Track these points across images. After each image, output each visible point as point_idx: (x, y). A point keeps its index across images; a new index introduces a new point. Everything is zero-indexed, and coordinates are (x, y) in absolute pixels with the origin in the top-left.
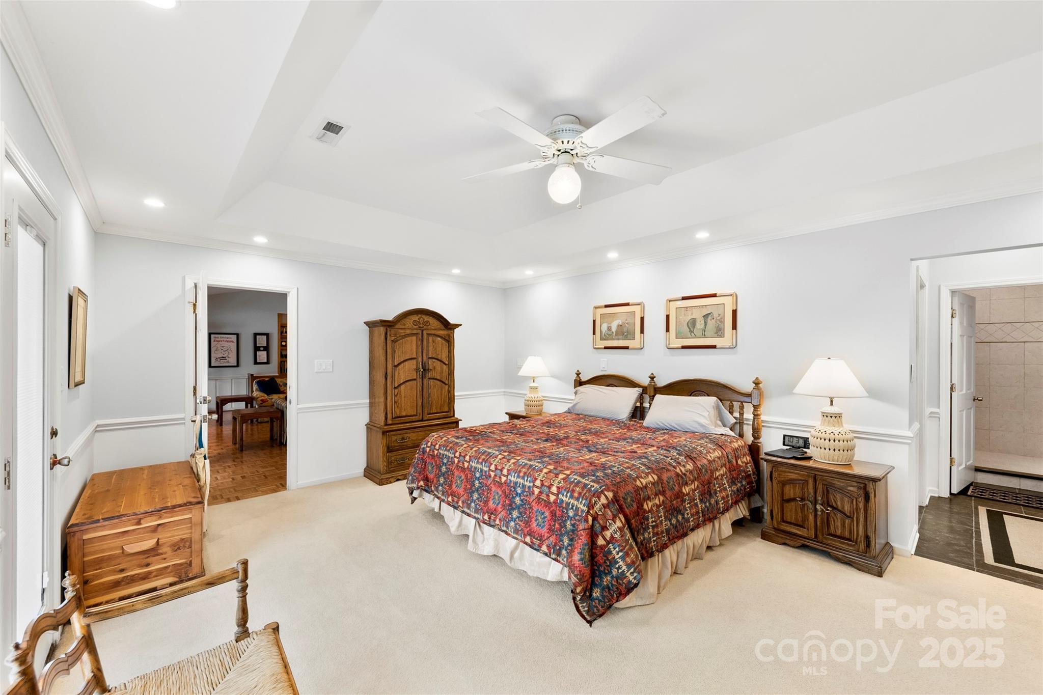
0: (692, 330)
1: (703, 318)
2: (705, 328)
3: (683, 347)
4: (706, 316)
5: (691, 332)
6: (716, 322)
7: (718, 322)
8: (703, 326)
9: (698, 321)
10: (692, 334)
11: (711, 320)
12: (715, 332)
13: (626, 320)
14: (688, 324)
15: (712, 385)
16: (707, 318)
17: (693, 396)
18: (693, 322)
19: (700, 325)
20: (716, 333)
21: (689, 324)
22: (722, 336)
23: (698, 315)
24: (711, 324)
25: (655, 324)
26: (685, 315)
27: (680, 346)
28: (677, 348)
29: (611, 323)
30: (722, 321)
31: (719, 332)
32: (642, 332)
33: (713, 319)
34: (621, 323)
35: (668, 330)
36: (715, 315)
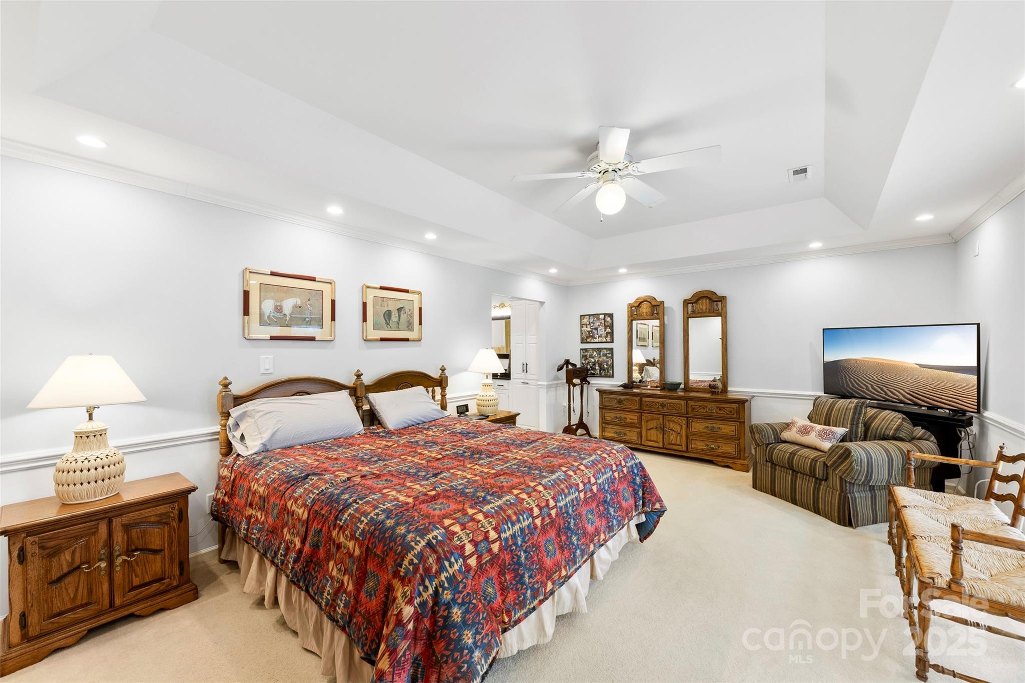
0: (388, 322)
1: (397, 311)
2: (399, 321)
3: (382, 340)
4: (399, 310)
5: (388, 324)
6: (407, 316)
7: (409, 317)
8: (397, 319)
9: (393, 314)
10: (389, 326)
11: (403, 314)
12: (407, 325)
13: (309, 300)
14: (384, 314)
15: (416, 375)
16: (401, 312)
17: (400, 389)
18: (388, 314)
19: (394, 317)
20: (407, 327)
21: (386, 317)
22: (412, 330)
23: (393, 307)
24: (404, 317)
25: (349, 311)
26: (381, 305)
27: (379, 337)
28: (376, 340)
29: (281, 301)
30: (412, 316)
31: (410, 327)
32: (333, 318)
33: (405, 313)
34: (299, 303)
35: (365, 319)
36: (407, 310)
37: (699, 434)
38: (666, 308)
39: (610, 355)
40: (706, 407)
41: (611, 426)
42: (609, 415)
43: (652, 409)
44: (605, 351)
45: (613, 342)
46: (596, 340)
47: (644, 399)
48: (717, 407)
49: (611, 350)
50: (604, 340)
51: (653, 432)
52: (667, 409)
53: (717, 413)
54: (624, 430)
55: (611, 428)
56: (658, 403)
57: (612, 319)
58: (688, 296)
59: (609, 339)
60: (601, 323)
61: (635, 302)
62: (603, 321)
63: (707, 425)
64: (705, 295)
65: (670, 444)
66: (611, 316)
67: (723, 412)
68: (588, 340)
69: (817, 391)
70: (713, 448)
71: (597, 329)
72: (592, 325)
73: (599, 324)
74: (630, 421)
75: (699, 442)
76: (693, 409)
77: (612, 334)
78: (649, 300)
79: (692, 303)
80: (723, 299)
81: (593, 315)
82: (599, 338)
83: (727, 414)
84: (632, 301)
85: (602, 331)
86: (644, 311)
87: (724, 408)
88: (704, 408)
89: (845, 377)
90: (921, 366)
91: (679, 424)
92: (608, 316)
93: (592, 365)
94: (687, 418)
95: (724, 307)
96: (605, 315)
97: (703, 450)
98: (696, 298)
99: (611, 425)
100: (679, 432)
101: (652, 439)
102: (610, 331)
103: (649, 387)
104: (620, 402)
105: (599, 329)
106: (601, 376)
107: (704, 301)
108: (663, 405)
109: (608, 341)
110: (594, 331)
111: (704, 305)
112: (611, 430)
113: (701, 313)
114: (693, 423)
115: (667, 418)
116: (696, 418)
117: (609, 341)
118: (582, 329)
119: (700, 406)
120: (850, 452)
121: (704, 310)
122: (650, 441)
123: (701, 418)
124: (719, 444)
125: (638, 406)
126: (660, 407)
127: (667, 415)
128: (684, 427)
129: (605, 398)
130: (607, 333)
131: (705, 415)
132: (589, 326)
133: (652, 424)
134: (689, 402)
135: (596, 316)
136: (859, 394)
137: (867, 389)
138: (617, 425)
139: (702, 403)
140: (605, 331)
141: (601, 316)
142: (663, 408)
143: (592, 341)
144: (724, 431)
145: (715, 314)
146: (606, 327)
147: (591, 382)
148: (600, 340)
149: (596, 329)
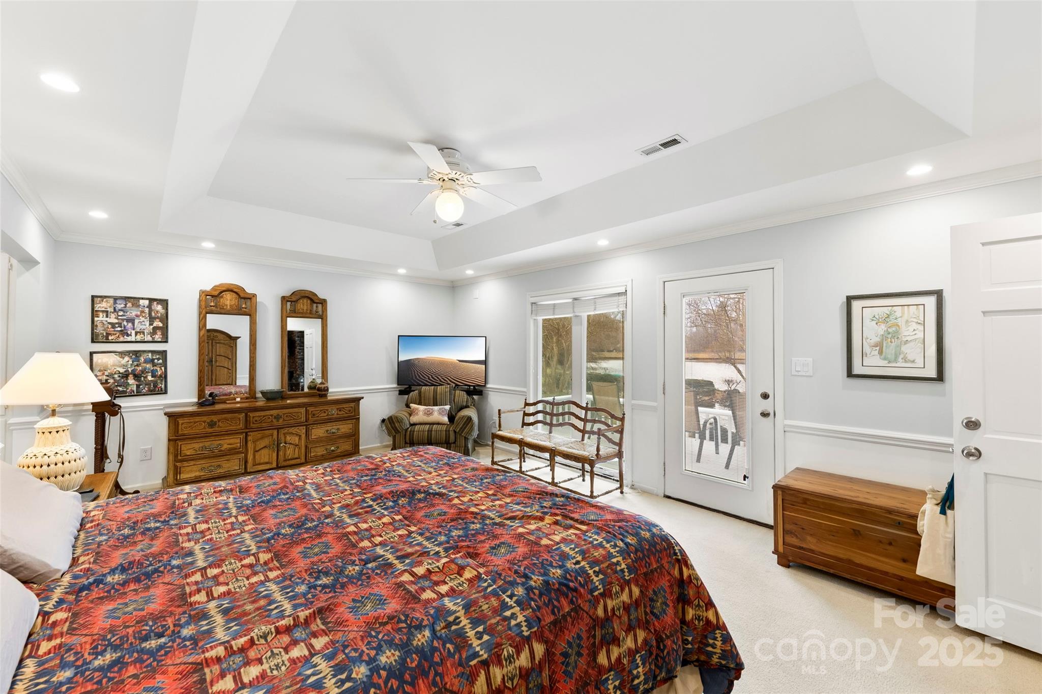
37: (319, 440)
38: (259, 302)
39: (161, 361)
40: (327, 410)
41: (192, 463)
42: (189, 446)
43: (264, 424)
44: (150, 355)
45: (166, 342)
46: (133, 338)
47: (251, 415)
48: (337, 409)
49: (164, 354)
50: (149, 338)
51: (265, 452)
52: (284, 420)
53: (337, 414)
54: (215, 462)
55: (194, 465)
56: (272, 415)
57: (166, 308)
58: (287, 293)
59: (158, 337)
60: (142, 312)
61: (214, 289)
62: (147, 310)
63: (326, 428)
64: (307, 295)
65: (285, 460)
66: (164, 303)
67: (342, 412)
68: (110, 338)
69: (392, 384)
70: (333, 451)
71: (134, 320)
72: (121, 313)
73: (139, 313)
74: (230, 446)
75: (319, 448)
76: (314, 415)
77: (165, 330)
78: (235, 290)
79: (291, 302)
80: (323, 302)
81: (126, 299)
82: (136, 335)
83: (346, 413)
84: (208, 288)
85: (143, 324)
86: (228, 303)
87: (343, 408)
88: (325, 412)
89: (414, 371)
90: (460, 361)
91: (297, 435)
92: (157, 304)
93: (118, 379)
94: (306, 425)
95: (325, 309)
96: (151, 300)
97: (323, 455)
98: (297, 297)
99: (193, 460)
100: (297, 443)
101: (262, 461)
102: (161, 325)
103: (238, 400)
104: (212, 424)
105: (136, 321)
106: (139, 394)
107: (305, 301)
108: (278, 417)
109: (156, 340)
110: (125, 323)
111: (303, 305)
112: (195, 468)
113: (302, 313)
114: (313, 430)
115: (282, 431)
116: (315, 424)
117: (160, 340)
118: (96, 319)
119: (321, 411)
120: (471, 419)
121: (305, 311)
122: (260, 464)
123: (321, 423)
124: (337, 445)
125: (241, 425)
126: (274, 420)
127: (283, 428)
128: (303, 436)
129: (182, 424)
130: (155, 329)
131: (326, 419)
132: (113, 316)
133: (262, 444)
134: (308, 408)
135: (135, 301)
136: (423, 382)
137: (429, 379)
138: (206, 458)
139: (321, 408)
140: (151, 324)
141: (141, 302)
142: (278, 421)
143: (121, 339)
144: (343, 430)
145: (316, 316)
146: (152, 320)
147: (122, 405)
148: (139, 338)
149: (131, 321)
